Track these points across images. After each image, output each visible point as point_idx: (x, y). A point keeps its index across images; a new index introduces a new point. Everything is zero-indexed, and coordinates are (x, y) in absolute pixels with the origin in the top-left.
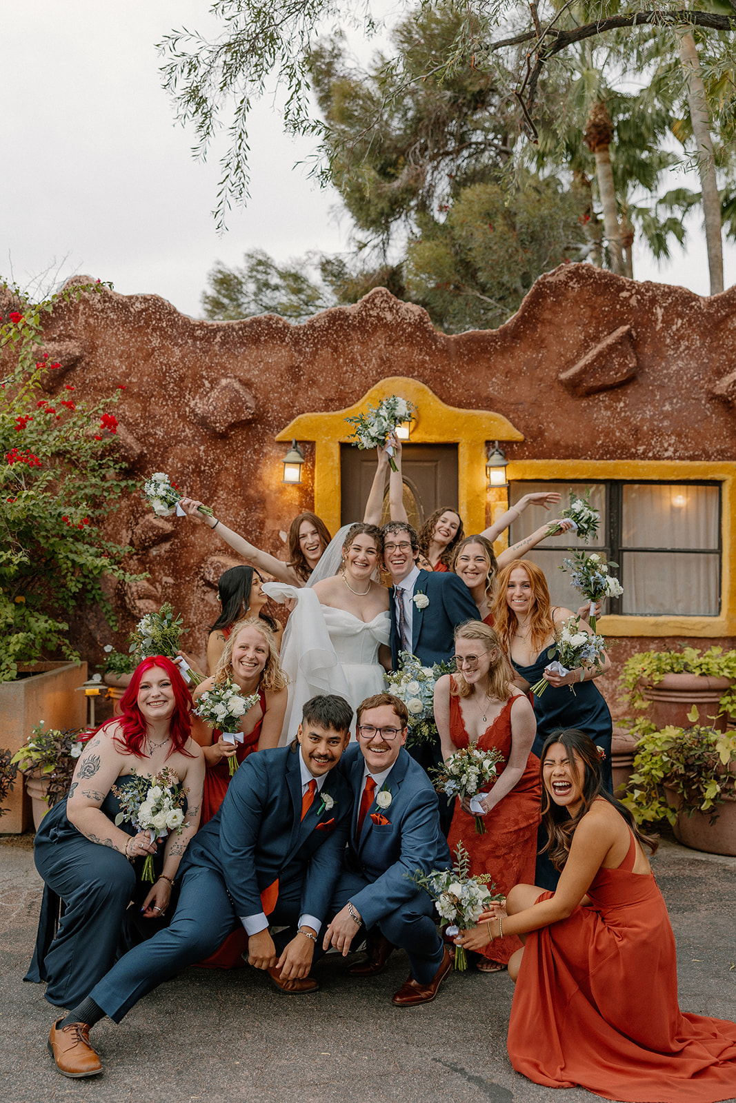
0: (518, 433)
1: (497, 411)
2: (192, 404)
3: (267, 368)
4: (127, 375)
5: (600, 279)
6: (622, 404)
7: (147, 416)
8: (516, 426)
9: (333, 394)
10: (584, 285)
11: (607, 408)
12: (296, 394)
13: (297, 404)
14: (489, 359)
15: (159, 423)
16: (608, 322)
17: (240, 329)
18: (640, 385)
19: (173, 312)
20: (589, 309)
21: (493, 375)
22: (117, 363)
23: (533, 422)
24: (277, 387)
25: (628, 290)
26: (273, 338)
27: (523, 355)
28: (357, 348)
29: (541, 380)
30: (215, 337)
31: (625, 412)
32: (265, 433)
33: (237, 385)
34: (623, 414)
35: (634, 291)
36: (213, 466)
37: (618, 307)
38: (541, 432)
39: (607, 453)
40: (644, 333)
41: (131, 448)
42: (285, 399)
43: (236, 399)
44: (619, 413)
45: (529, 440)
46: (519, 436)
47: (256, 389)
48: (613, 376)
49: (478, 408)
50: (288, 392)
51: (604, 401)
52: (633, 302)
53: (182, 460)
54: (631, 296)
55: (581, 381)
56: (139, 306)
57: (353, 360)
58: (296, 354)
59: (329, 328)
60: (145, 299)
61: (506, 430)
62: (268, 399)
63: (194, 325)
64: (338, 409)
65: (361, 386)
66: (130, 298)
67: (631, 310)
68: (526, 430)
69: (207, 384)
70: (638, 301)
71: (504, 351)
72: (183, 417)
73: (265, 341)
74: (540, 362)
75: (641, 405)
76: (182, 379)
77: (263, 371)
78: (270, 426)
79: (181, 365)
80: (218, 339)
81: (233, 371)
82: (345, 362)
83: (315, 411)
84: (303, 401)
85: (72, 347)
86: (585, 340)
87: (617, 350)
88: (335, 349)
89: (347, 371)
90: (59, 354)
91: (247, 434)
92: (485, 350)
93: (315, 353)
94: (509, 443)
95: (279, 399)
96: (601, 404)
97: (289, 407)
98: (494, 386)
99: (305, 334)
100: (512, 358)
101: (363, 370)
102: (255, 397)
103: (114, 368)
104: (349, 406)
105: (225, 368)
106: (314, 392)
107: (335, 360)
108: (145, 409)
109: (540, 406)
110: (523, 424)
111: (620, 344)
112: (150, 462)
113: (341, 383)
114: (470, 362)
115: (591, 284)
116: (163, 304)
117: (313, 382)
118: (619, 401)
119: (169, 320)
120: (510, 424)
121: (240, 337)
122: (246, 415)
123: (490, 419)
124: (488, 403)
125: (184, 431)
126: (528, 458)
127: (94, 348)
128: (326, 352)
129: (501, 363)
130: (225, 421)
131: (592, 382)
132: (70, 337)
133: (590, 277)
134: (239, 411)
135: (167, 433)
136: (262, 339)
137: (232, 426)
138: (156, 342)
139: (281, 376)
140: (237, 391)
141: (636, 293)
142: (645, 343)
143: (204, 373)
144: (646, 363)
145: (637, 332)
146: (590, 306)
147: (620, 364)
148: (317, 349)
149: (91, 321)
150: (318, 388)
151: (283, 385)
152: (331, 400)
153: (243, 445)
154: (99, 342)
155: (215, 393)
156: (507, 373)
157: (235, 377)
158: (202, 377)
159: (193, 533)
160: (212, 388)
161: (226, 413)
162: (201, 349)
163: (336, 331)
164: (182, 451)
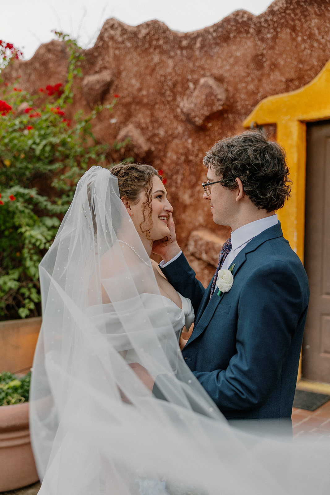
2: (181, 105)
3: (236, 62)
4: (140, 90)
7: (155, 120)
9: (292, 74)
12: (260, 80)
13: (261, 90)
15: (161, 125)
17: (215, 31)
19: (166, 30)
22: (134, 81)
24: (244, 77)
26: (240, 32)
28: (315, 22)
30: (195, 44)
32: (235, 122)
33: (211, 82)
36: (197, 156)
41: (141, 147)
42: (251, 87)
43: (211, 94)
47: (228, 83)
50: (253, 80)
53: (177, 153)
56: (144, 32)
57: (311, 36)
58: (259, 43)
59: (287, 8)
60: (148, 25)
62: (236, 90)
63: (182, 37)
64: (298, 87)
65: (319, 60)
66: (138, 27)
69: (191, 85)
72: (176, 117)
73: (235, 37)
76: (175, 85)
77: (232, 66)
78: (239, 114)
79: (173, 74)
80: (198, 45)
81: (210, 70)
82: (304, 41)
83: (277, 93)
84: (266, 86)
85: (106, 76)
88: (294, 29)
89: (305, 48)
90: (98, 82)
91: (222, 125)
93: (275, 38)
95: (246, 88)
97: (254, 93)
99: (266, 21)
101: (320, 43)
102: (227, 90)
103: (133, 86)
104: (308, 83)
105: (203, 69)
106: (276, 76)
107: (294, 39)
108: (152, 115)
112: (156, 157)
113: (300, 61)
116: (159, 25)
117: (274, 66)
119: (164, 38)
121: (214, 38)
122: (218, 107)
125: (177, 128)
127: (119, 73)
128: (285, 34)
130: (202, 115)
132: (105, 68)
134: (212, 104)
135: (166, 132)
136: (232, 35)
137: (208, 119)
138: (156, 58)
139: (248, 66)
140: (211, 87)
143: (189, 77)
148: (277, 33)
149: (117, 52)
150: (280, 70)
151: (248, 75)
152: (291, 80)
153: (219, 134)
154: (122, 68)
155: (196, 93)
157: (211, 75)
158: (188, 80)
159: (184, 212)
160: (195, 89)
161: (203, 108)
162: (187, 58)
163: (294, 10)
164: (177, 145)
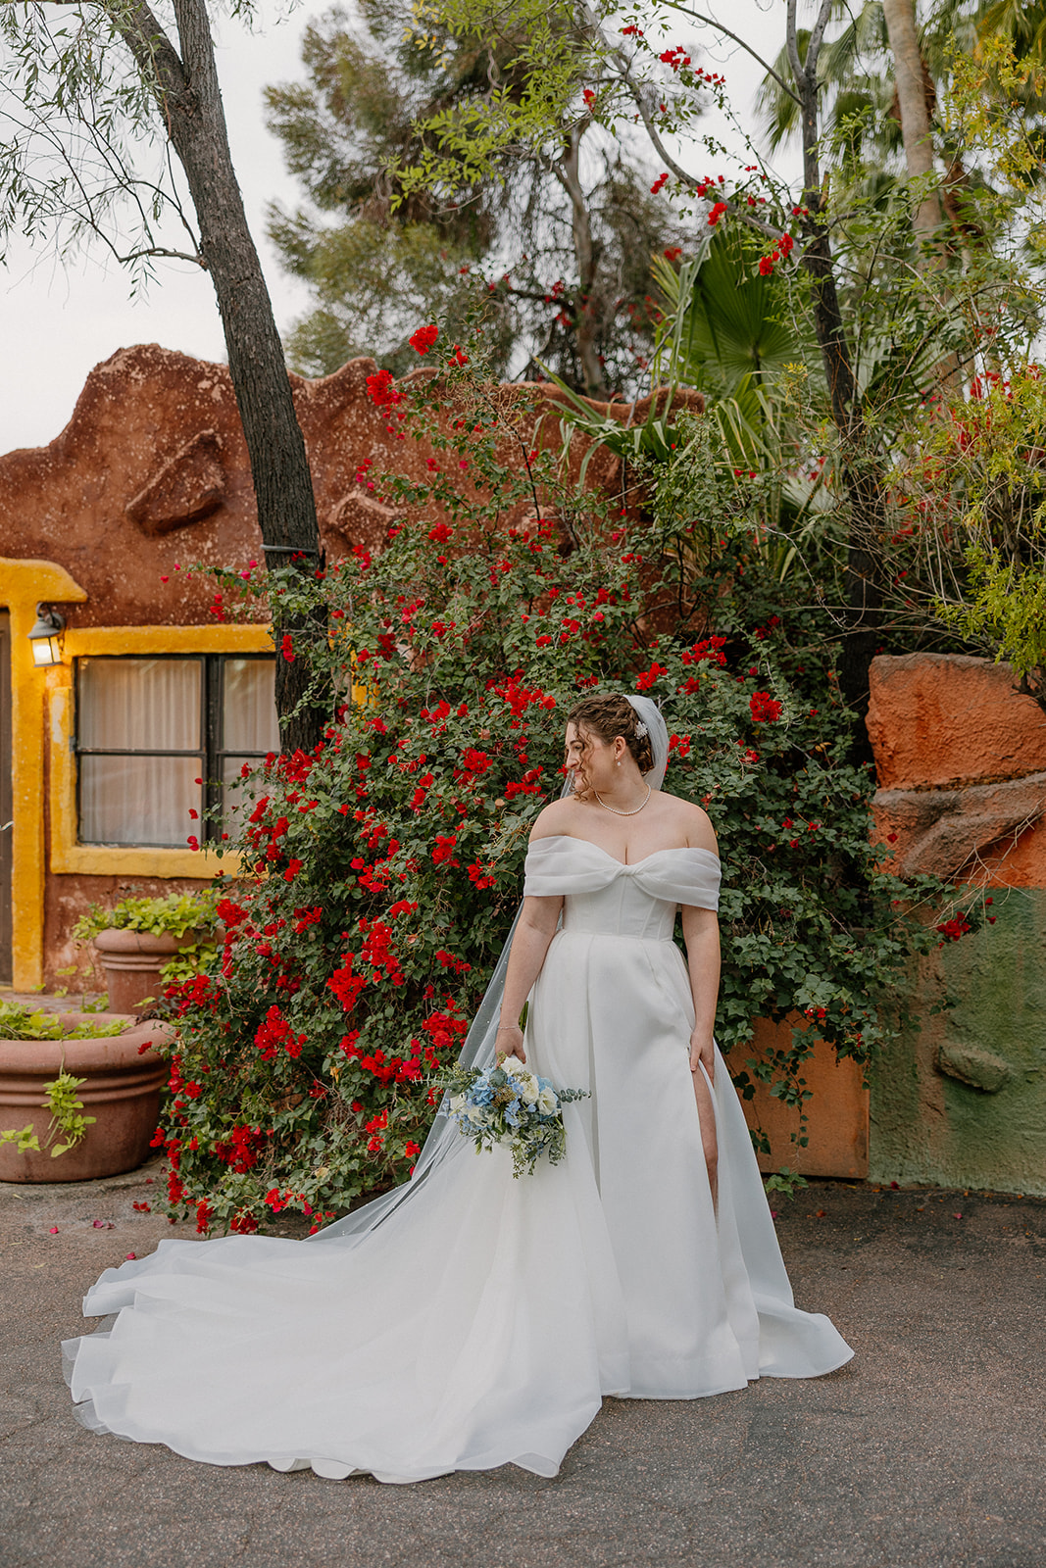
0: (79, 589)
1: (54, 560)
5: (171, 365)
6: (209, 544)
8: (77, 580)
10: (151, 375)
11: (191, 551)
14: (40, 488)
16: (186, 426)
18: (232, 515)
20: (159, 409)
21: (46, 510)
23: (99, 574)
25: (208, 379)
27: (83, 478)
29: (106, 514)
31: (215, 555)
34: (212, 558)
35: (216, 380)
37: (197, 403)
38: (110, 588)
39: (194, 615)
40: (233, 440)
44: (207, 557)
45: (95, 600)
46: (79, 593)
48: (187, 505)
49: (31, 557)
51: (186, 541)
52: (216, 395)
54: (212, 387)
55: (146, 513)
61: (64, 586)
67: (214, 406)
68: (90, 585)
70: (223, 393)
71: (58, 475)
74: (103, 488)
75: (234, 544)
86: (157, 454)
87: (188, 466)
92: (33, 476)
94: (71, 605)
96: (183, 544)
98: (47, 528)
100: (68, 485)
109: (107, 552)
110: (85, 577)
111: (192, 457)
114: (17, 492)
115: (159, 373)
118: (205, 538)
120: (69, 578)
123: (42, 571)
124: (42, 550)
126: (96, 625)
129: (56, 492)
131: (159, 515)
133: (158, 363)
141: (219, 382)
142: (235, 453)
144: (238, 483)
145: (223, 439)
146: (161, 405)
147: (193, 486)
156: (63, 506)
